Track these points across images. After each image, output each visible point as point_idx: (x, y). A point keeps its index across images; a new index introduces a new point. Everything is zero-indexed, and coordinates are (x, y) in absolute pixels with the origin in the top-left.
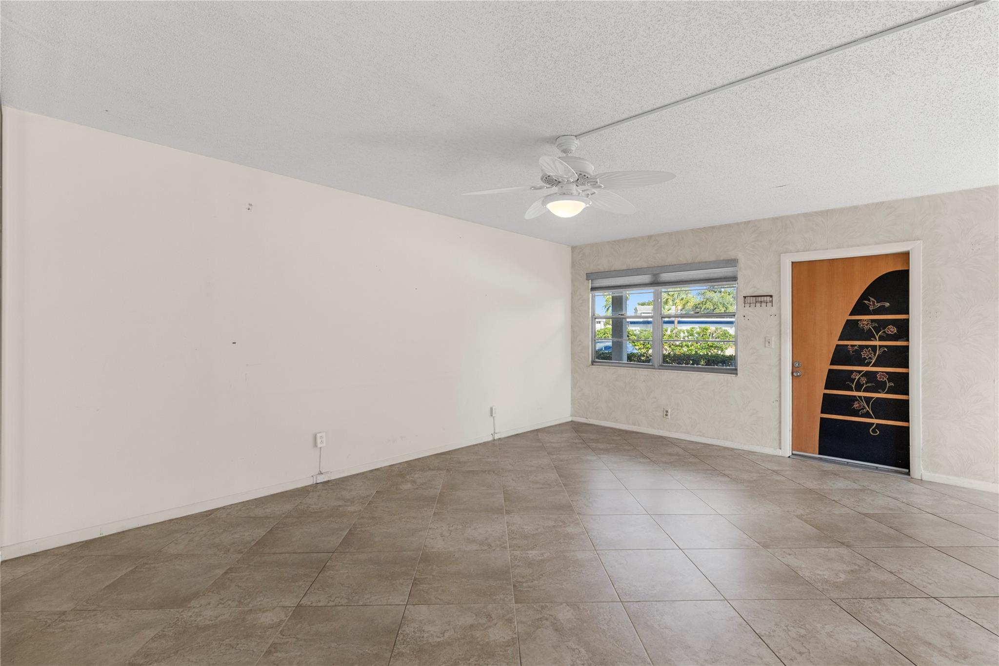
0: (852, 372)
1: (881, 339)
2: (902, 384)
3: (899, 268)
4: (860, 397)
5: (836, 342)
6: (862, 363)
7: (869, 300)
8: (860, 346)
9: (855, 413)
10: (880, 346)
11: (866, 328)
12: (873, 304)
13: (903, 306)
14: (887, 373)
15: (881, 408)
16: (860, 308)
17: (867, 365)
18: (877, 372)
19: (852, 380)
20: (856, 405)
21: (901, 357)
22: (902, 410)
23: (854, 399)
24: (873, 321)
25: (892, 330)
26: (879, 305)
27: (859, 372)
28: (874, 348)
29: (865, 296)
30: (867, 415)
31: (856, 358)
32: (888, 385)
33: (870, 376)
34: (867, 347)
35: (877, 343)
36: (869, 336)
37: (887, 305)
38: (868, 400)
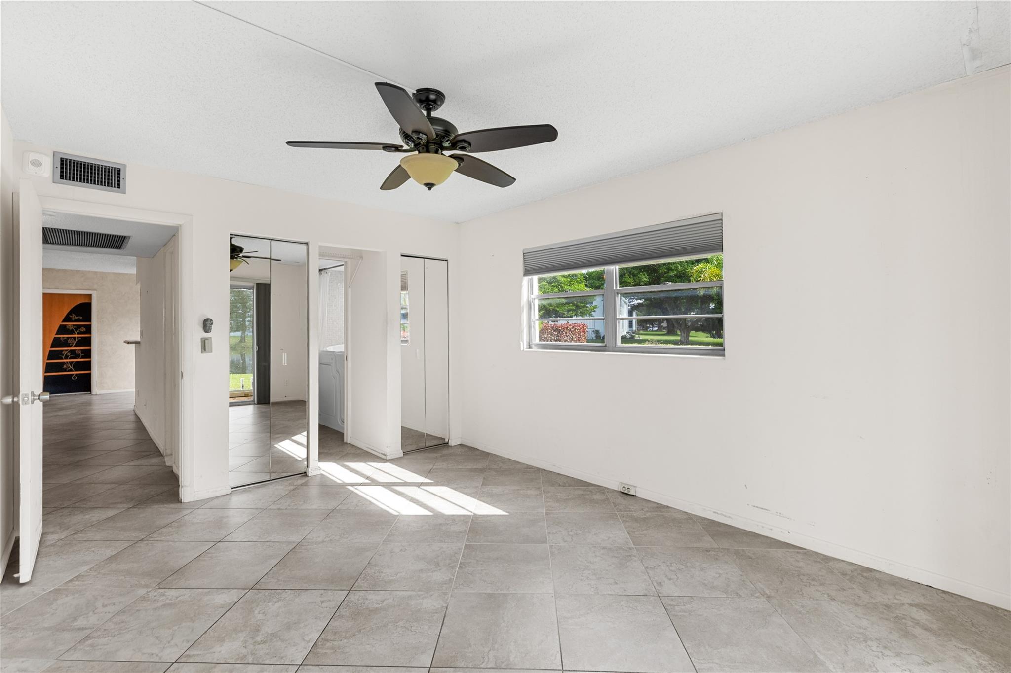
0: (62, 350)
1: (78, 334)
2: (88, 354)
3: (87, 301)
4: (67, 362)
5: (54, 336)
6: (68, 345)
7: (72, 315)
8: (67, 338)
9: (65, 370)
10: (78, 337)
11: (70, 328)
12: (74, 317)
13: (89, 319)
14: (81, 350)
15: (78, 366)
16: (67, 319)
17: (71, 346)
18: (76, 350)
19: (63, 355)
20: (65, 366)
21: (87, 342)
22: (88, 366)
23: (64, 363)
24: (74, 325)
25: (83, 329)
26: (77, 318)
27: (67, 350)
28: (74, 338)
29: (70, 313)
30: (71, 370)
31: (66, 343)
32: (81, 355)
33: (72, 351)
34: (71, 338)
35: (76, 336)
36: (72, 332)
37: (81, 318)
38: (71, 363)
